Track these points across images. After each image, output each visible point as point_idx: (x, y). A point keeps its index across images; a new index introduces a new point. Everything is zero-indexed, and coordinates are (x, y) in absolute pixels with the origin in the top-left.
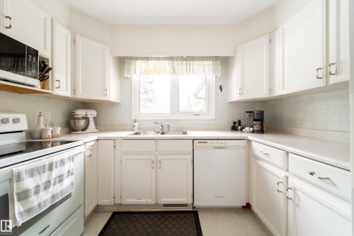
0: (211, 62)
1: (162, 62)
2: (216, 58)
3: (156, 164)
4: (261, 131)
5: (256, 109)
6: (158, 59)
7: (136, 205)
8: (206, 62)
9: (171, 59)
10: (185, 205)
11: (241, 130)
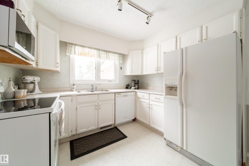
0: (117, 55)
1: (92, 50)
2: (120, 54)
3: (98, 108)
4: (138, 88)
5: (136, 79)
6: (91, 48)
7: (84, 133)
8: (116, 55)
9: (99, 50)
10: (111, 125)
11: (130, 88)
